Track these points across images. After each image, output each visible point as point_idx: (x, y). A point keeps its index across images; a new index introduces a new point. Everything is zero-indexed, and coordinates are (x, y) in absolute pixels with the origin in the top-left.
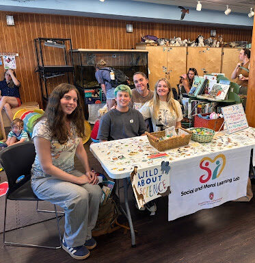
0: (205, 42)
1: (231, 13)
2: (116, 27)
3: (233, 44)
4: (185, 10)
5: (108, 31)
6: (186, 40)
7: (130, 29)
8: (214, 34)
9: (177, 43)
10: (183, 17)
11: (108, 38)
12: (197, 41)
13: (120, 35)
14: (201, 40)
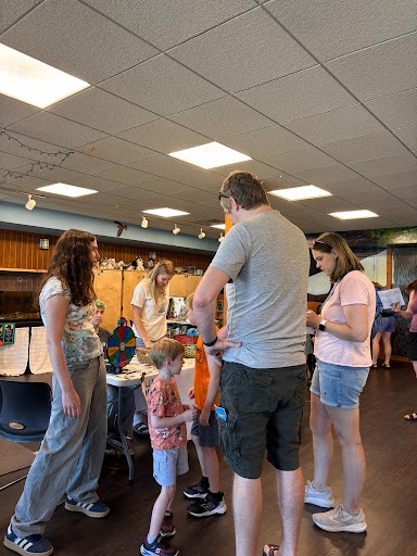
0: (145, 266)
1: (179, 234)
2: (25, 241)
3: (179, 270)
4: (122, 226)
5: (14, 246)
6: (122, 262)
7: (45, 244)
8: (154, 257)
9: (110, 265)
10: (119, 235)
11: (13, 256)
12: (135, 264)
13: (30, 251)
14: (140, 263)
